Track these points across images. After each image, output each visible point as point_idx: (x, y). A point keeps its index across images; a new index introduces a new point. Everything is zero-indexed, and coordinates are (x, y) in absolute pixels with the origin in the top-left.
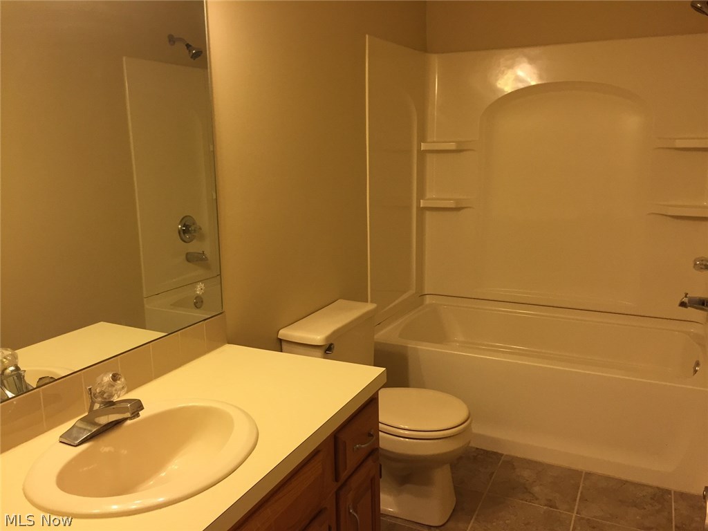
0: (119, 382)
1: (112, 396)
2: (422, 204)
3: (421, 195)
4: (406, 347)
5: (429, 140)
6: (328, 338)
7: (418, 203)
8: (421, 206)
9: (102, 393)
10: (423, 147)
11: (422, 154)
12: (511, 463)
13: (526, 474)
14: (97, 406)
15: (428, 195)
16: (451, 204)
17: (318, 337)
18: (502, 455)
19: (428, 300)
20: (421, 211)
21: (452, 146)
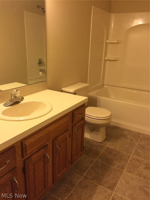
0: (18, 92)
1: (16, 95)
2: (106, 58)
3: (105, 56)
4: (97, 97)
5: (109, 40)
6: (75, 91)
7: (105, 58)
8: (105, 59)
9: (14, 94)
10: (107, 41)
11: (107, 44)
12: (122, 130)
13: (126, 132)
14: (13, 98)
15: (108, 56)
16: (114, 59)
17: (72, 91)
18: (120, 128)
19: (105, 86)
20: (105, 60)
21: (116, 42)
